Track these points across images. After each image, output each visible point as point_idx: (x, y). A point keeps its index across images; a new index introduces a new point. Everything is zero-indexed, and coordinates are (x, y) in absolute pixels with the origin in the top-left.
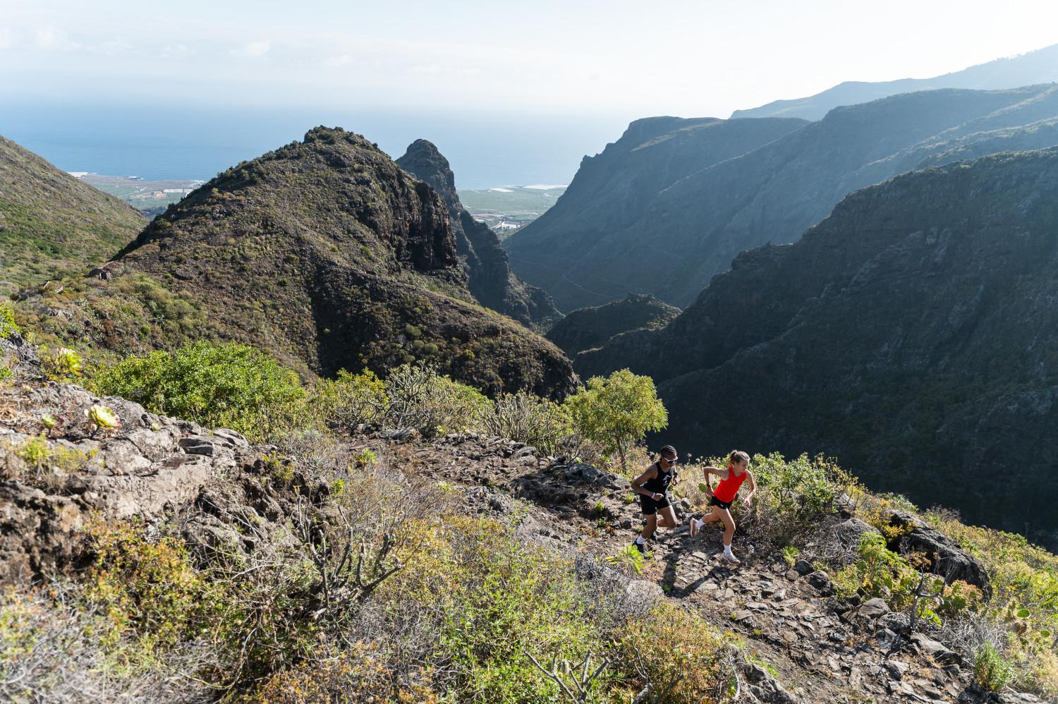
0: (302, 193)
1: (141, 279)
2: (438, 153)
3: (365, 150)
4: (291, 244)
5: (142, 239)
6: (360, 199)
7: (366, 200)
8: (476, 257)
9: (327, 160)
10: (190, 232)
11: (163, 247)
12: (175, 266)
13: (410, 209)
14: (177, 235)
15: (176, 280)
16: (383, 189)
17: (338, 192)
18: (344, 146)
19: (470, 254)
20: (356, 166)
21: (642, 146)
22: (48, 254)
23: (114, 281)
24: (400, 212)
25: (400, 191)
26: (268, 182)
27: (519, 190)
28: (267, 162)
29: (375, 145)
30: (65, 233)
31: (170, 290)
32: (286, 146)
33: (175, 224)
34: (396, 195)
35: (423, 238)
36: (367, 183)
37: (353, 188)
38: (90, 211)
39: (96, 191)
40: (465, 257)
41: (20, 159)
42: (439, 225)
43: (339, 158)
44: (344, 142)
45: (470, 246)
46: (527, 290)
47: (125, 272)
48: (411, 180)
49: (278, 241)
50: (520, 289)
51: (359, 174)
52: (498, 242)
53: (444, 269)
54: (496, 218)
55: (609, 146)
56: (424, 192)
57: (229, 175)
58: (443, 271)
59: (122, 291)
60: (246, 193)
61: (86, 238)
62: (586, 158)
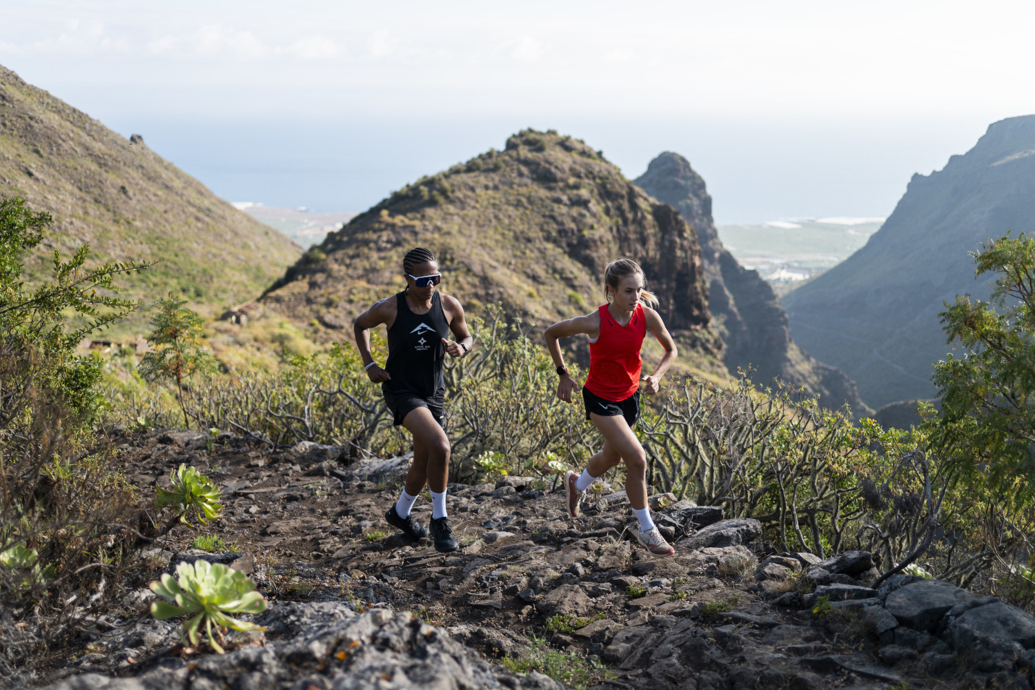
0: (496, 217)
1: (281, 325)
2: (690, 170)
3: (586, 160)
4: (474, 286)
5: (291, 275)
6: (573, 226)
7: (581, 227)
8: (739, 318)
9: (533, 172)
10: (348, 266)
11: (313, 285)
12: (323, 311)
13: (643, 241)
14: (331, 270)
15: (322, 328)
16: (607, 211)
17: (544, 216)
18: (557, 155)
19: (730, 313)
20: (572, 181)
21: (1010, 158)
22: (190, 297)
23: (249, 327)
24: (629, 246)
25: (630, 216)
26: (451, 202)
27: (810, 225)
28: (453, 177)
29: (600, 154)
30: (213, 273)
31: (315, 342)
32: (480, 156)
33: (331, 257)
34: (625, 221)
35: (660, 283)
36: (584, 203)
37: (564, 210)
38: (245, 246)
39: (256, 223)
40: (723, 318)
41: (177, 184)
42: (685, 265)
43: (549, 171)
44: (558, 148)
45: (731, 302)
46: (816, 371)
47: (264, 316)
48: (646, 202)
49: (457, 281)
50: (805, 367)
51: (575, 192)
52: (773, 297)
53: (688, 329)
54: (773, 264)
55: (954, 159)
56: (664, 217)
57: (404, 192)
58: (686, 333)
59: (256, 340)
60: (423, 217)
61: (236, 279)
62: (916, 177)
